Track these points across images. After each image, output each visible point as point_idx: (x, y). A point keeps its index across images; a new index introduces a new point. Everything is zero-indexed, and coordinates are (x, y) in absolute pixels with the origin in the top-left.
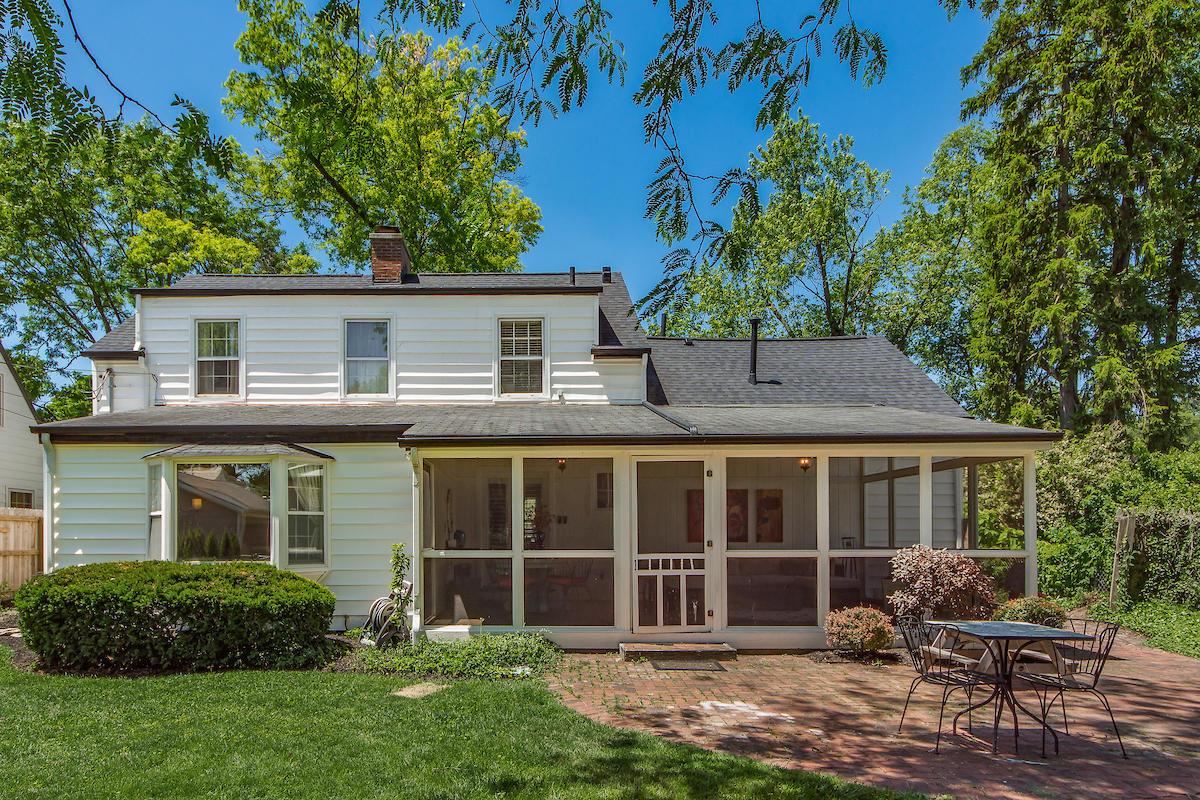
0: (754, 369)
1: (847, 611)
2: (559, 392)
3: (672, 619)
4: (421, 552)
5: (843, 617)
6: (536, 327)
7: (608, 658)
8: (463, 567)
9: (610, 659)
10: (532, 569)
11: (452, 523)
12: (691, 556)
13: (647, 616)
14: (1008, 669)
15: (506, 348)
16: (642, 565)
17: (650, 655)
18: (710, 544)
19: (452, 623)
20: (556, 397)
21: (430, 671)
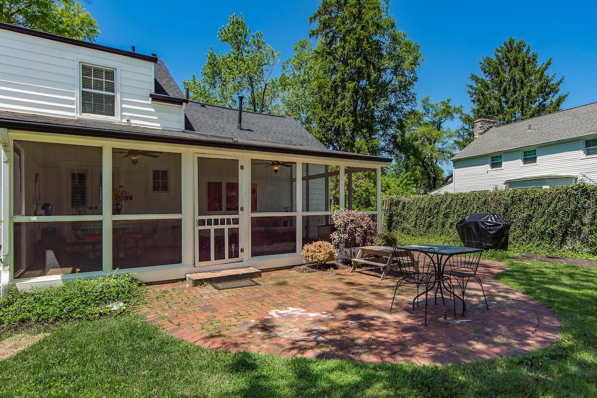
0: (240, 122)
1: (314, 243)
2: (127, 118)
3: (220, 255)
4: (11, 218)
5: (311, 247)
6: (110, 74)
7: (179, 285)
8: (49, 231)
9: (181, 286)
10: (118, 228)
11: (39, 198)
12: (231, 217)
13: (204, 256)
14: (442, 268)
15: (86, 83)
16: (202, 222)
17: (211, 281)
18: (242, 209)
19: (43, 274)
20: (124, 121)
21: (23, 321)
